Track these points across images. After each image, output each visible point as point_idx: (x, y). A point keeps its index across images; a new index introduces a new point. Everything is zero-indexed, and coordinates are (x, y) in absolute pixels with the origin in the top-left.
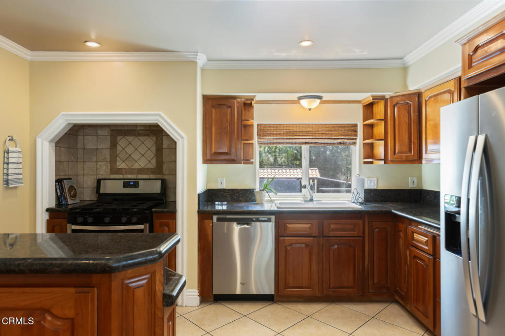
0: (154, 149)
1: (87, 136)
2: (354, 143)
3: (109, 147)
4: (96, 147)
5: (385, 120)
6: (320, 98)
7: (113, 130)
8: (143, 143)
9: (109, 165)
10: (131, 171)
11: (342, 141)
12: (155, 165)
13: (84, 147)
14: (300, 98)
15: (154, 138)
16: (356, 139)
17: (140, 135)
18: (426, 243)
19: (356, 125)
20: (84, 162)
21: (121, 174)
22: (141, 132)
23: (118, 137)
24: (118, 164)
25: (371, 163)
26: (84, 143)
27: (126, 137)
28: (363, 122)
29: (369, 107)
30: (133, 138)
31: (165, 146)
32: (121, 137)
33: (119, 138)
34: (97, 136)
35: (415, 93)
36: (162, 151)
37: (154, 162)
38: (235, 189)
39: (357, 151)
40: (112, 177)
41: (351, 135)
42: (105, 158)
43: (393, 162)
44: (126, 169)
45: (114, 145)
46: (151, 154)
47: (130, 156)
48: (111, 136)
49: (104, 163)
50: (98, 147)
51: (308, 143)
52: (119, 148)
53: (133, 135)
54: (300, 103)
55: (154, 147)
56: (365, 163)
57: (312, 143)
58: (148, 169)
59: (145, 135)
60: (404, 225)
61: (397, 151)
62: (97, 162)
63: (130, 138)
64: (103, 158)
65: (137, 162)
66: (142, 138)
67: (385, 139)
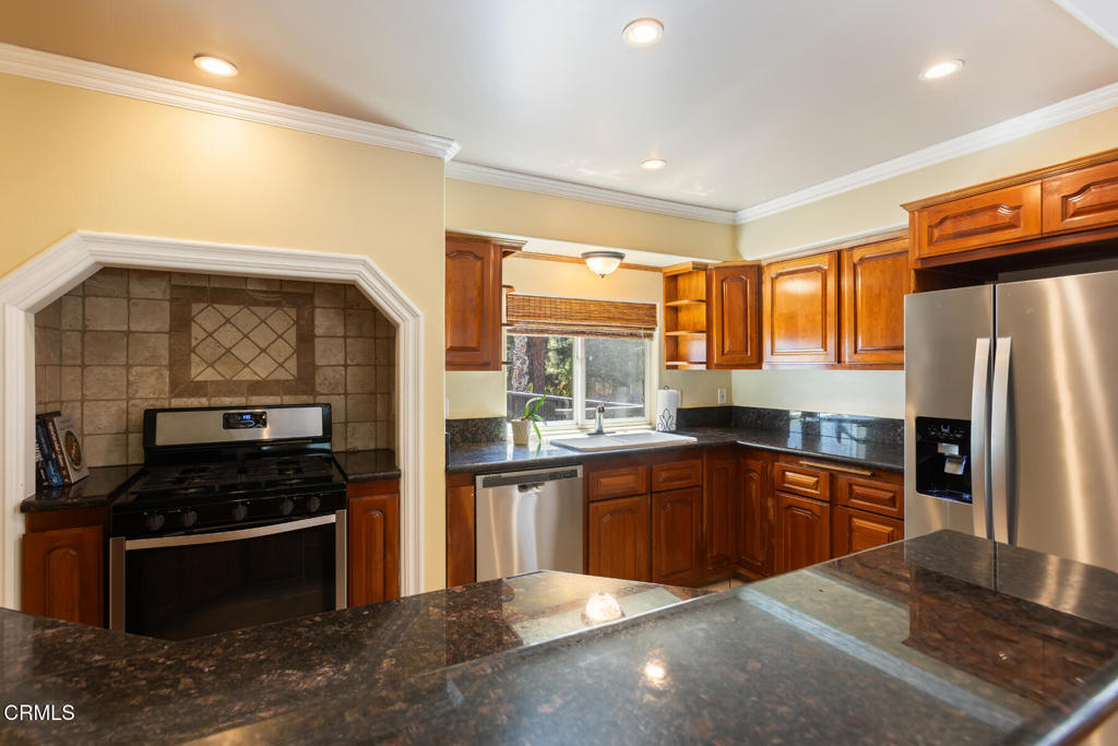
0: (292, 336)
1: (93, 299)
2: (650, 336)
3: (167, 327)
4: (126, 328)
5: (708, 302)
6: (620, 256)
7: (179, 287)
8: (263, 321)
9: (166, 373)
10: (230, 387)
11: (634, 332)
12: (294, 372)
13: (85, 326)
14: (587, 255)
15: (293, 313)
16: (653, 329)
17: (256, 303)
18: (816, 486)
19: (653, 307)
20: (83, 366)
21: (205, 395)
22: (261, 297)
23: (194, 305)
24: (194, 372)
25: (676, 367)
26: (84, 314)
27: (216, 306)
28: (666, 302)
29: (672, 280)
30: (236, 308)
31: (319, 331)
32: (203, 305)
33: (196, 308)
34: (129, 299)
35: (752, 266)
36: (312, 342)
37: (292, 365)
38: (468, 420)
39: (655, 347)
40: (177, 402)
41: (648, 322)
42: (153, 356)
43: (720, 366)
44: (218, 383)
45: (181, 325)
46: (285, 349)
47: (228, 351)
48: (172, 301)
49: (149, 369)
50: (133, 329)
51: (583, 333)
52: (197, 333)
53: (237, 303)
54: (585, 263)
55: (293, 331)
56: (669, 367)
57: (591, 333)
58: (277, 382)
59: (268, 304)
60: (761, 462)
61: (726, 350)
62: (128, 367)
63: (229, 310)
64: (147, 354)
65: (247, 365)
66: (262, 311)
67: (708, 331)
